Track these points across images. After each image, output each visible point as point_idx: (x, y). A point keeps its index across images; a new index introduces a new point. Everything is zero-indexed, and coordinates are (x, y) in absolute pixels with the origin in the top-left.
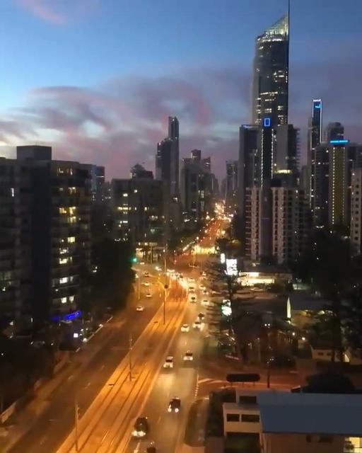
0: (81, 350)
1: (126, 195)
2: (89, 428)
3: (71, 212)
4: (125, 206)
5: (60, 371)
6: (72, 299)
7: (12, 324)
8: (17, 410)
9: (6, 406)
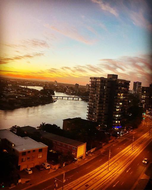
0: (119, 138)
1: (145, 92)
2: (114, 161)
3: (122, 95)
4: (144, 96)
5: (111, 142)
6: (119, 122)
7: (99, 126)
8: (96, 150)
9: (93, 148)
